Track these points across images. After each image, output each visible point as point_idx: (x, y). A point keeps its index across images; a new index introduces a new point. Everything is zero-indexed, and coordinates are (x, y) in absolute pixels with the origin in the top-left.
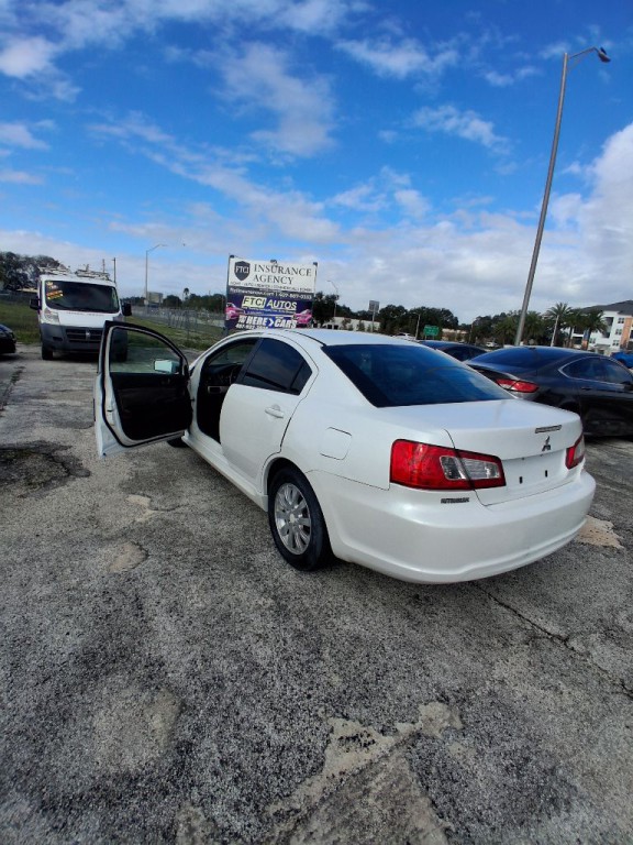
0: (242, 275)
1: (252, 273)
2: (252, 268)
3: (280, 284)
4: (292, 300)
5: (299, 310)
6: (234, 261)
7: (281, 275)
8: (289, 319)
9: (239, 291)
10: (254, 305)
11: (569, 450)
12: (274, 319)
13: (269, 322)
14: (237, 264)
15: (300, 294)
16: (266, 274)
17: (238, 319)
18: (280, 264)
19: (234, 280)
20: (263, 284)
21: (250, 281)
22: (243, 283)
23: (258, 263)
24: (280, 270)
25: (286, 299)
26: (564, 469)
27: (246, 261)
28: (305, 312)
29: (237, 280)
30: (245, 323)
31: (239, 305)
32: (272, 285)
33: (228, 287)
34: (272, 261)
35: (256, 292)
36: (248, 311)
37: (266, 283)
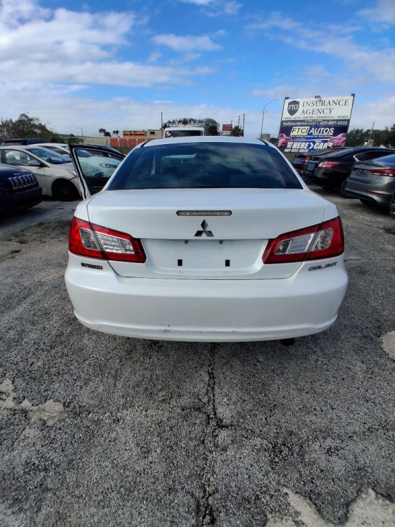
0: (292, 112)
1: (301, 109)
2: (301, 104)
3: (322, 115)
4: (330, 127)
5: (335, 134)
6: (288, 101)
7: (323, 107)
8: (326, 141)
9: (289, 124)
10: (300, 133)
11: (271, 241)
12: (314, 143)
13: (310, 145)
14: (290, 104)
15: (337, 121)
16: (310, 108)
17: (286, 145)
18: (323, 99)
19: (287, 115)
20: (308, 117)
21: (298, 115)
22: (293, 118)
23: (306, 100)
24: (323, 104)
25: (325, 127)
26: (259, 264)
27: (296, 100)
28: (340, 135)
29: (289, 116)
30: (291, 148)
31: (288, 135)
32: (316, 116)
33: (282, 122)
34: (316, 97)
35: (302, 123)
36: (295, 139)
37: (311, 115)
